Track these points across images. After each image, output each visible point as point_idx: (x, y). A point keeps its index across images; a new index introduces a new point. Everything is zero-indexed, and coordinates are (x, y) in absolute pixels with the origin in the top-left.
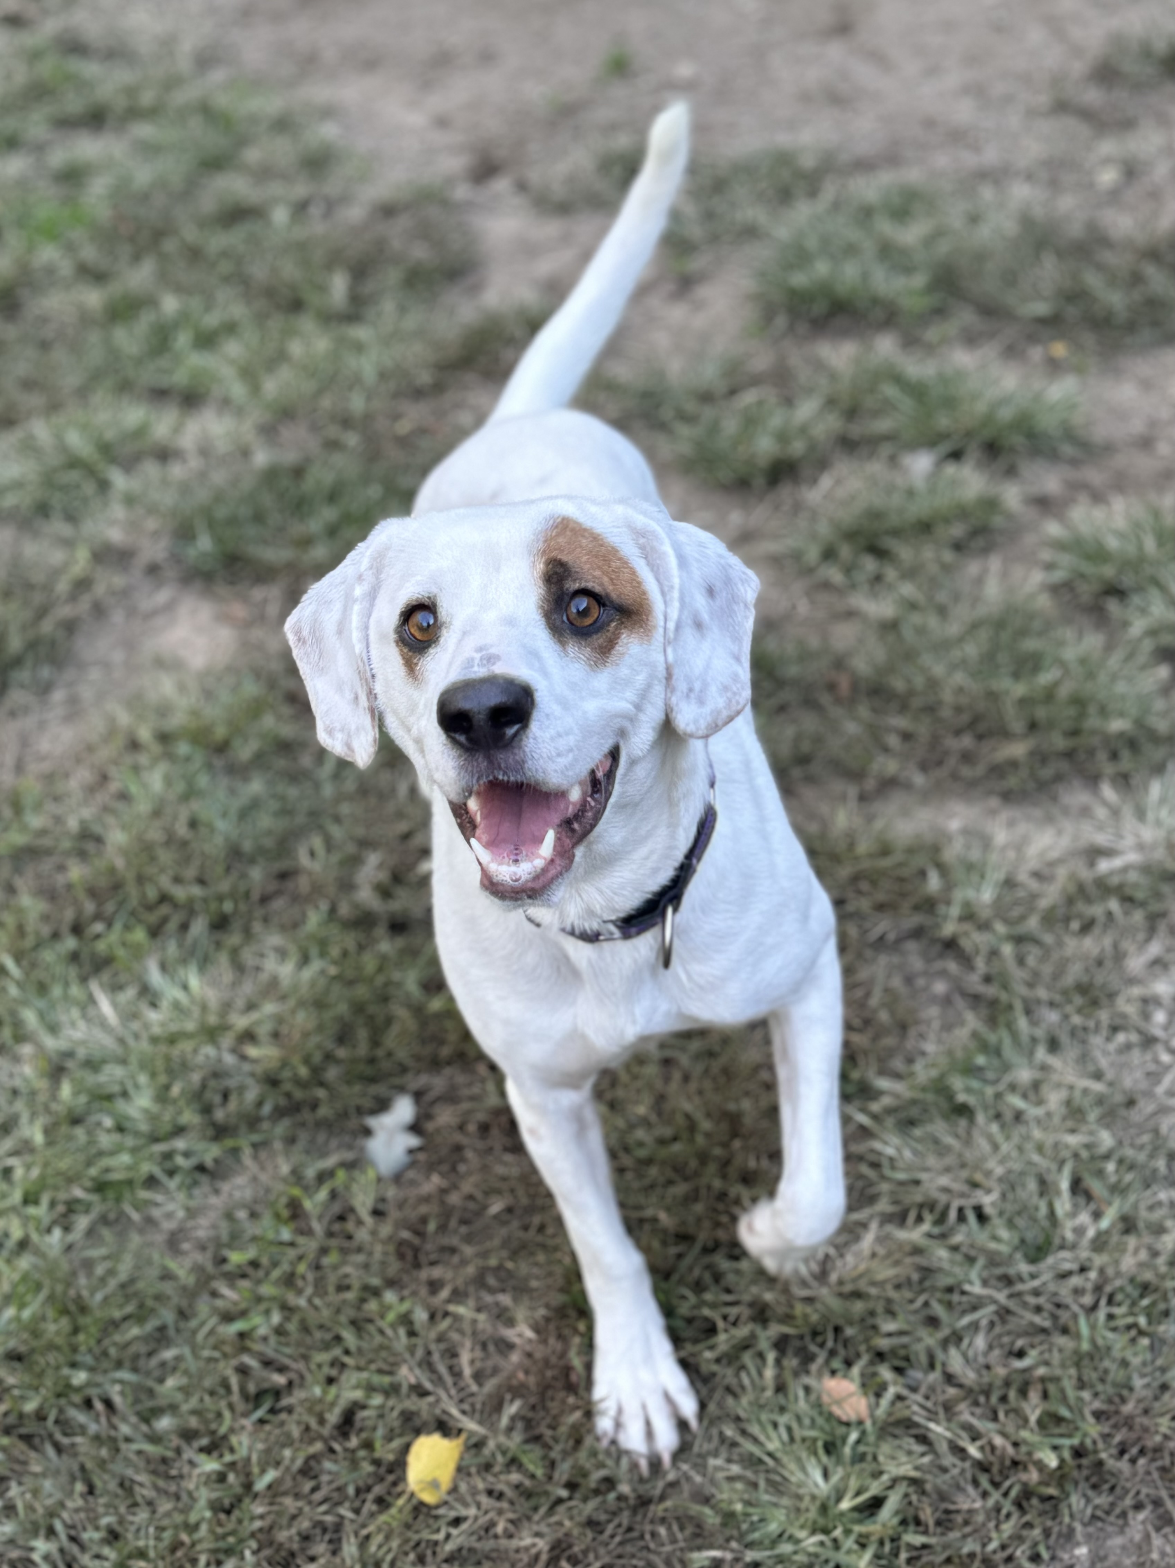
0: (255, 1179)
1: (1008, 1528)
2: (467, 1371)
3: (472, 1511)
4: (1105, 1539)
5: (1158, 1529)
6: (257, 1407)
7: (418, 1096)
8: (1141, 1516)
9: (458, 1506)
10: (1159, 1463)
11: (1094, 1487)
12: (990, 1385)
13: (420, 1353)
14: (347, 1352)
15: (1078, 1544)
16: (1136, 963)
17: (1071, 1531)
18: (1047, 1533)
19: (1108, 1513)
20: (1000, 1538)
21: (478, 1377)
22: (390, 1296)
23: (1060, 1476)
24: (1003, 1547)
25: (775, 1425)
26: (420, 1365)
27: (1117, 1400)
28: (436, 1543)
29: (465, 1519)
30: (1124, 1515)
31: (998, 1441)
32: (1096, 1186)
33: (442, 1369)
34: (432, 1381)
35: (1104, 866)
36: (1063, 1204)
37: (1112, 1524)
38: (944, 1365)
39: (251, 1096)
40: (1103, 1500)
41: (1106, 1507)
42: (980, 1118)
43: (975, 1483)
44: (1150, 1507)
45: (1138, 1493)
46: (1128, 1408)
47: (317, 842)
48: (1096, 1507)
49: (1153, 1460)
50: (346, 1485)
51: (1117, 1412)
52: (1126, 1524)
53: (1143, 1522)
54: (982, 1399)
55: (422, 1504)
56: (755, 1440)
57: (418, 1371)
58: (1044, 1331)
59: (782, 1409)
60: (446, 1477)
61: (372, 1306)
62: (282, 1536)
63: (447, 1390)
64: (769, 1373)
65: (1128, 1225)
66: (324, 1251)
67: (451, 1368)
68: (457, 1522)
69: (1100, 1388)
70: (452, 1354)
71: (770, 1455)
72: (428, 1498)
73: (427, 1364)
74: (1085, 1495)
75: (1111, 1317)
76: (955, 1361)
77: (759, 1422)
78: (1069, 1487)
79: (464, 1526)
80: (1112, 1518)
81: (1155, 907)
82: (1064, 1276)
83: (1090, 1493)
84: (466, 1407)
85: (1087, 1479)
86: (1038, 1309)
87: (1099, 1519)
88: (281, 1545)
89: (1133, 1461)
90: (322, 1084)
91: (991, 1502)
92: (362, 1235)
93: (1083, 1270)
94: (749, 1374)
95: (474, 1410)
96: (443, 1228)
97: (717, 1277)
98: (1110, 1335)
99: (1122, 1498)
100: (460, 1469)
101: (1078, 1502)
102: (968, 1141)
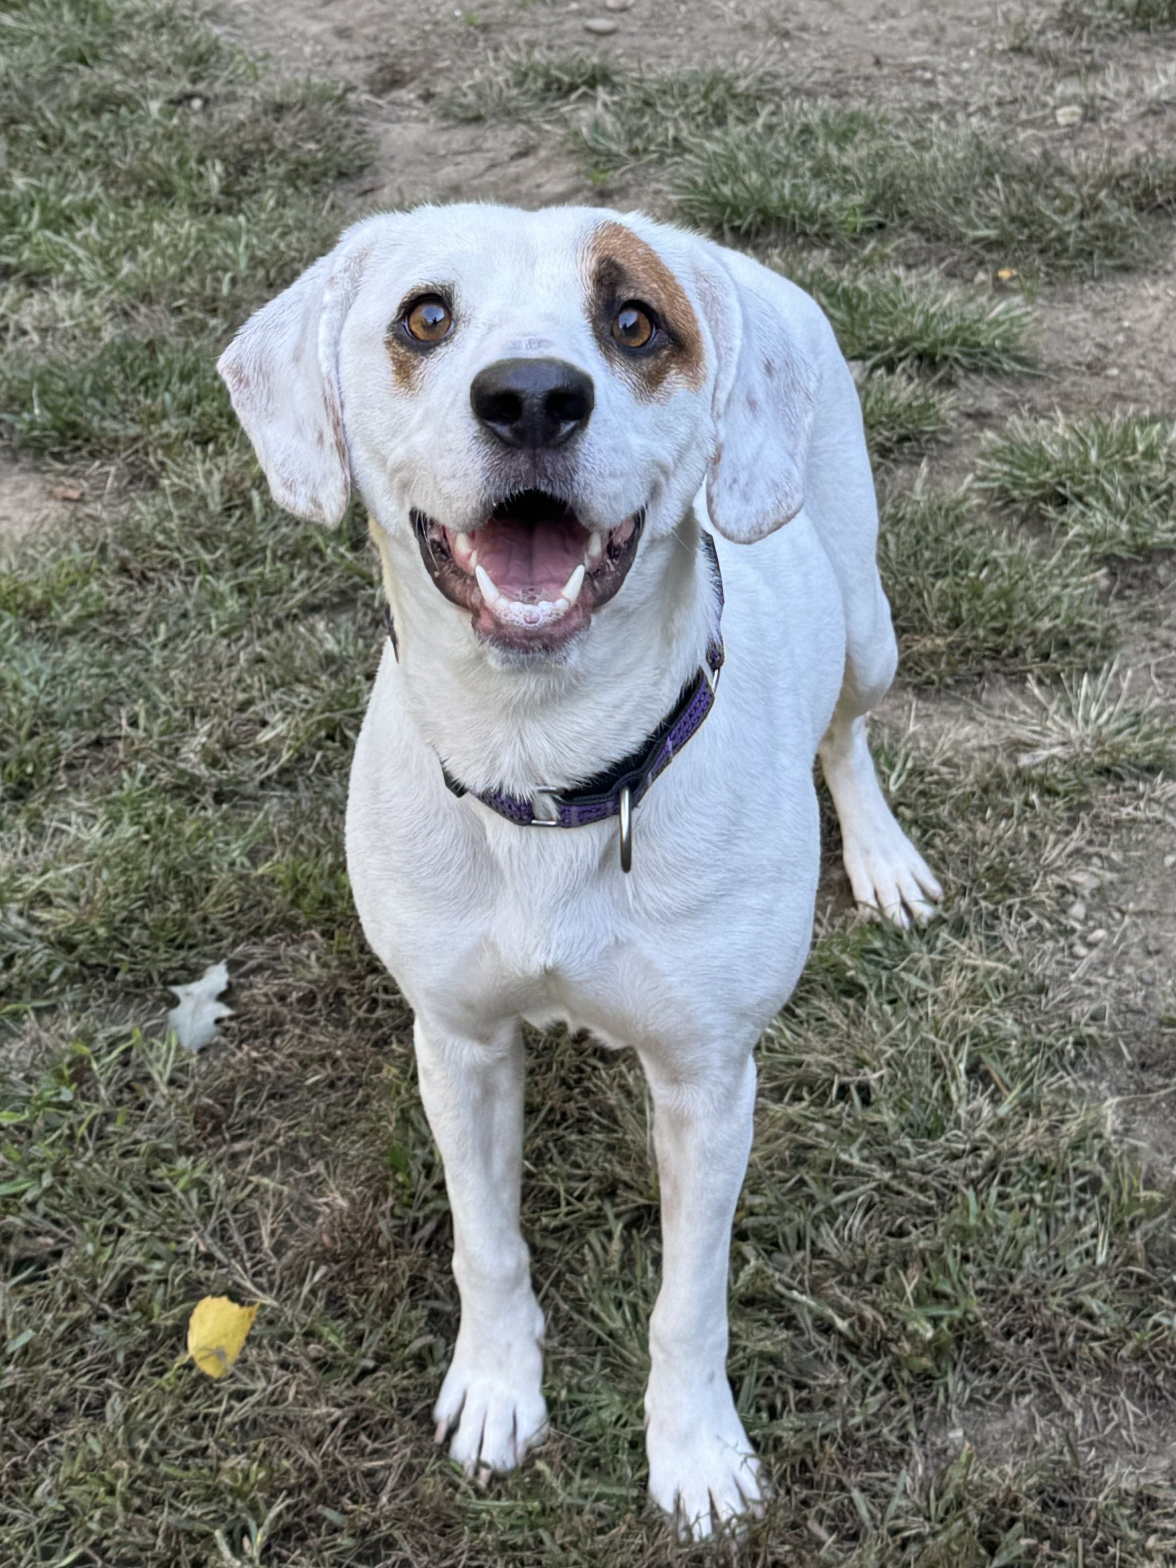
0: (37, 1041)
1: (874, 1404)
2: (267, 1243)
3: (261, 1384)
4: (983, 1423)
5: (1043, 1414)
6: (15, 1273)
7: (233, 966)
8: (1027, 1399)
9: (245, 1378)
10: (1050, 1345)
11: (973, 1368)
12: (864, 1263)
13: (213, 1222)
14: (128, 1218)
15: (954, 1427)
16: (1050, 854)
17: (946, 1413)
18: (918, 1410)
19: (988, 1397)
20: (864, 1414)
21: (279, 1249)
22: (183, 1163)
23: (936, 1349)
24: (868, 1426)
25: (619, 1305)
26: (213, 1234)
27: (1005, 1279)
28: (216, 1417)
29: (253, 1392)
30: (1007, 1396)
31: (869, 1313)
32: (996, 1069)
33: (238, 1239)
34: (226, 1254)
35: (1024, 760)
36: (959, 1086)
37: (992, 1408)
38: (813, 1243)
39: (39, 958)
40: (983, 1382)
41: (988, 1391)
42: (872, 999)
43: (842, 1360)
44: (1035, 1391)
45: (1023, 1375)
46: (1016, 1287)
47: (140, 708)
48: (975, 1390)
49: (1042, 1341)
50: (114, 1353)
51: (1005, 1292)
52: (1008, 1407)
53: (1028, 1407)
54: (854, 1278)
55: (203, 1377)
56: (595, 1318)
57: (209, 1241)
58: (929, 1210)
59: (627, 1286)
60: (233, 1346)
61: (162, 1171)
62: (37, 1405)
63: (242, 1262)
64: (616, 1246)
65: (1028, 1107)
66: (109, 1117)
67: (248, 1242)
68: (241, 1396)
69: (987, 1267)
70: (251, 1226)
71: (611, 1335)
72: (210, 1368)
73: (222, 1234)
74: (964, 1378)
75: (1002, 1196)
76: (828, 1240)
77: (600, 1298)
78: (946, 1365)
79: (252, 1400)
80: (993, 1403)
81: (1078, 798)
82: (955, 1157)
83: (969, 1375)
84: (263, 1280)
85: (966, 1360)
86: (923, 1188)
87: (979, 1402)
88: (34, 1414)
89: (1020, 1342)
90: (124, 947)
91: (856, 1379)
92: (158, 1101)
93: (975, 1149)
94: (591, 1248)
95: (271, 1284)
96: (251, 1098)
97: (565, 1151)
98: (1001, 1214)
99: (1004, 1379)
100: (249, 1339)
101: (956, 1384)
102: (855, 1022)
